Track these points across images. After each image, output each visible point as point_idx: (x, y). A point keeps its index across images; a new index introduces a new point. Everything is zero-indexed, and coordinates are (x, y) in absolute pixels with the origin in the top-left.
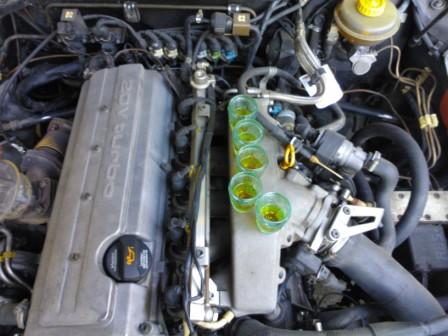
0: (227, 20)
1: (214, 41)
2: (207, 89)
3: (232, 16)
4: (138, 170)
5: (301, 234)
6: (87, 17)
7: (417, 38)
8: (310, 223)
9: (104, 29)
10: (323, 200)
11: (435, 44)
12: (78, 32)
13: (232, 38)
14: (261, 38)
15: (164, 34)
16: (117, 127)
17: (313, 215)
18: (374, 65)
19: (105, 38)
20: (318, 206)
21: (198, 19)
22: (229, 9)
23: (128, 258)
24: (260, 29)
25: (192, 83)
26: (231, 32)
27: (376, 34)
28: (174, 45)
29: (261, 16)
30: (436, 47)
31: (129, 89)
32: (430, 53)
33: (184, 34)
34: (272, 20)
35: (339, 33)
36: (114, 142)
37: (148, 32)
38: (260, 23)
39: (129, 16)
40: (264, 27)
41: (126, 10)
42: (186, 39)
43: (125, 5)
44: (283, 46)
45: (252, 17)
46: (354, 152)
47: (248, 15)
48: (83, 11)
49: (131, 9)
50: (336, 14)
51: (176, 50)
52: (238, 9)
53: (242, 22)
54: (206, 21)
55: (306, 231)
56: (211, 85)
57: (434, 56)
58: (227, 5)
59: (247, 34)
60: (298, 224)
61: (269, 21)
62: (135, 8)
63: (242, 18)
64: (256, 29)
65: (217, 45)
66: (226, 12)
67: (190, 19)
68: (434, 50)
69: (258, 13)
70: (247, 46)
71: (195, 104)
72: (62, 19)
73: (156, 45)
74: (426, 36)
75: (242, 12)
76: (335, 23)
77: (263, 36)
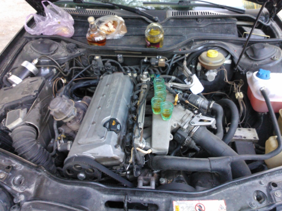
0: (156, 60)
1: (152, 70)
2: (147, 82)
3: (158, 59)
4: (118, 101)
5: (180, 124)
6: (103, 60)
7: (235, 68)
8: (184, 120)
9: (109, 64)
10: (189, 114)
11: (243, 69)
12: (99, 66)
13: (158, 68)
14: (170, 69)
15: (132, 67)
16: (112, 89)
17: (185, 118)
18: (216, 77)
19: (109, 68)
20: (187, 115)
21: (145, 60)
22: (157, 57)
23: (113, 123)
24: (170, 65)
25: (141, 79)
26: (158, 65)
27: (214, 63)
28: (135, 71)
29: (170, 60)
30: (243, 71)
31: (117, 79)
32: (241, 73)
33: (140, 67)
34: (174, 62)
35: (201, 65)
36: (110, 94)
37: (126, 67)
38: (169, 63)
39: (119, 60)
40: (171, 64)
41: (118, 57)
42: (140, 69)
43: (118, 56)
44: (179, 72)
45: (166, 60)
46: (204, 101)
47: (165, 59)
48: (102, 57)
49: (120, 57)
50: (199, 58)
51: (136, 74)
52: (160, 57)
53: (162, 61)
54: (148, 61)
55: (181, 123)
56: (148, 80)
57: (243, 74)
58: (156, 56)
59: (164, 66)
60: (179, 120)
61: (173, 62)
62: (122, 57)
63: (162, 60)
64: (168, 64)
65: (153, 72)
66: (156, 58)
67: (142, 61)
68: (243, 72)
69: (169, 59)
70: (164, 71)
71: (142, 85)
72: (94, 59)
73: (128, 71)
74: (238, 66)
75: (162, 58)
76: (199, 62)
77: (171, 67)
